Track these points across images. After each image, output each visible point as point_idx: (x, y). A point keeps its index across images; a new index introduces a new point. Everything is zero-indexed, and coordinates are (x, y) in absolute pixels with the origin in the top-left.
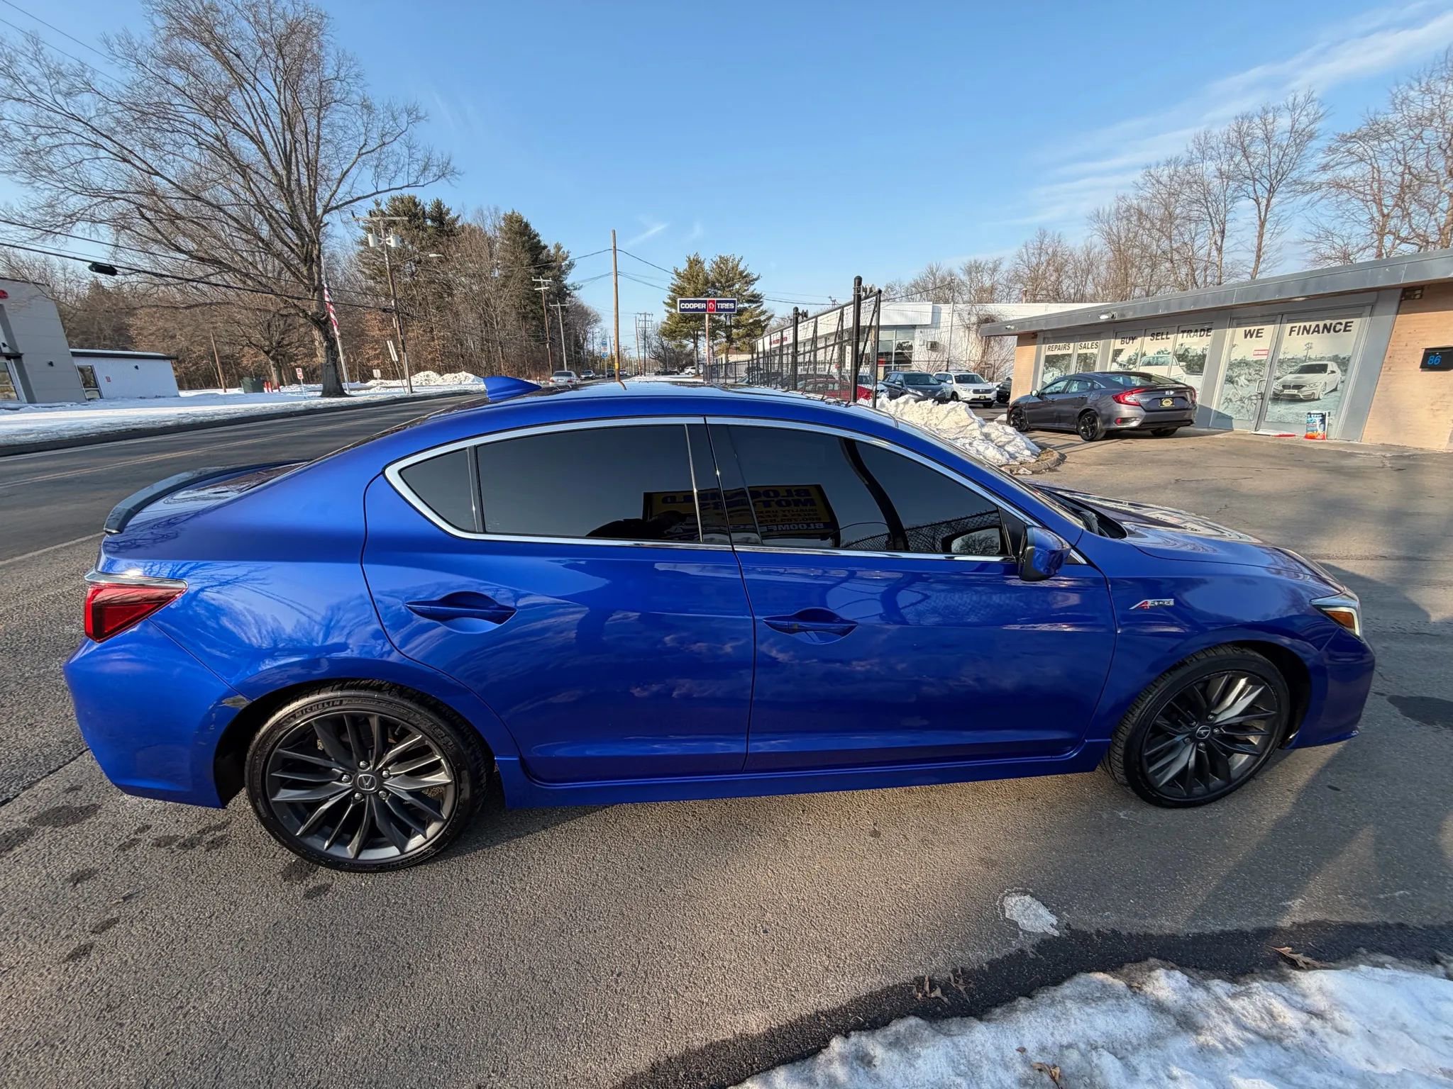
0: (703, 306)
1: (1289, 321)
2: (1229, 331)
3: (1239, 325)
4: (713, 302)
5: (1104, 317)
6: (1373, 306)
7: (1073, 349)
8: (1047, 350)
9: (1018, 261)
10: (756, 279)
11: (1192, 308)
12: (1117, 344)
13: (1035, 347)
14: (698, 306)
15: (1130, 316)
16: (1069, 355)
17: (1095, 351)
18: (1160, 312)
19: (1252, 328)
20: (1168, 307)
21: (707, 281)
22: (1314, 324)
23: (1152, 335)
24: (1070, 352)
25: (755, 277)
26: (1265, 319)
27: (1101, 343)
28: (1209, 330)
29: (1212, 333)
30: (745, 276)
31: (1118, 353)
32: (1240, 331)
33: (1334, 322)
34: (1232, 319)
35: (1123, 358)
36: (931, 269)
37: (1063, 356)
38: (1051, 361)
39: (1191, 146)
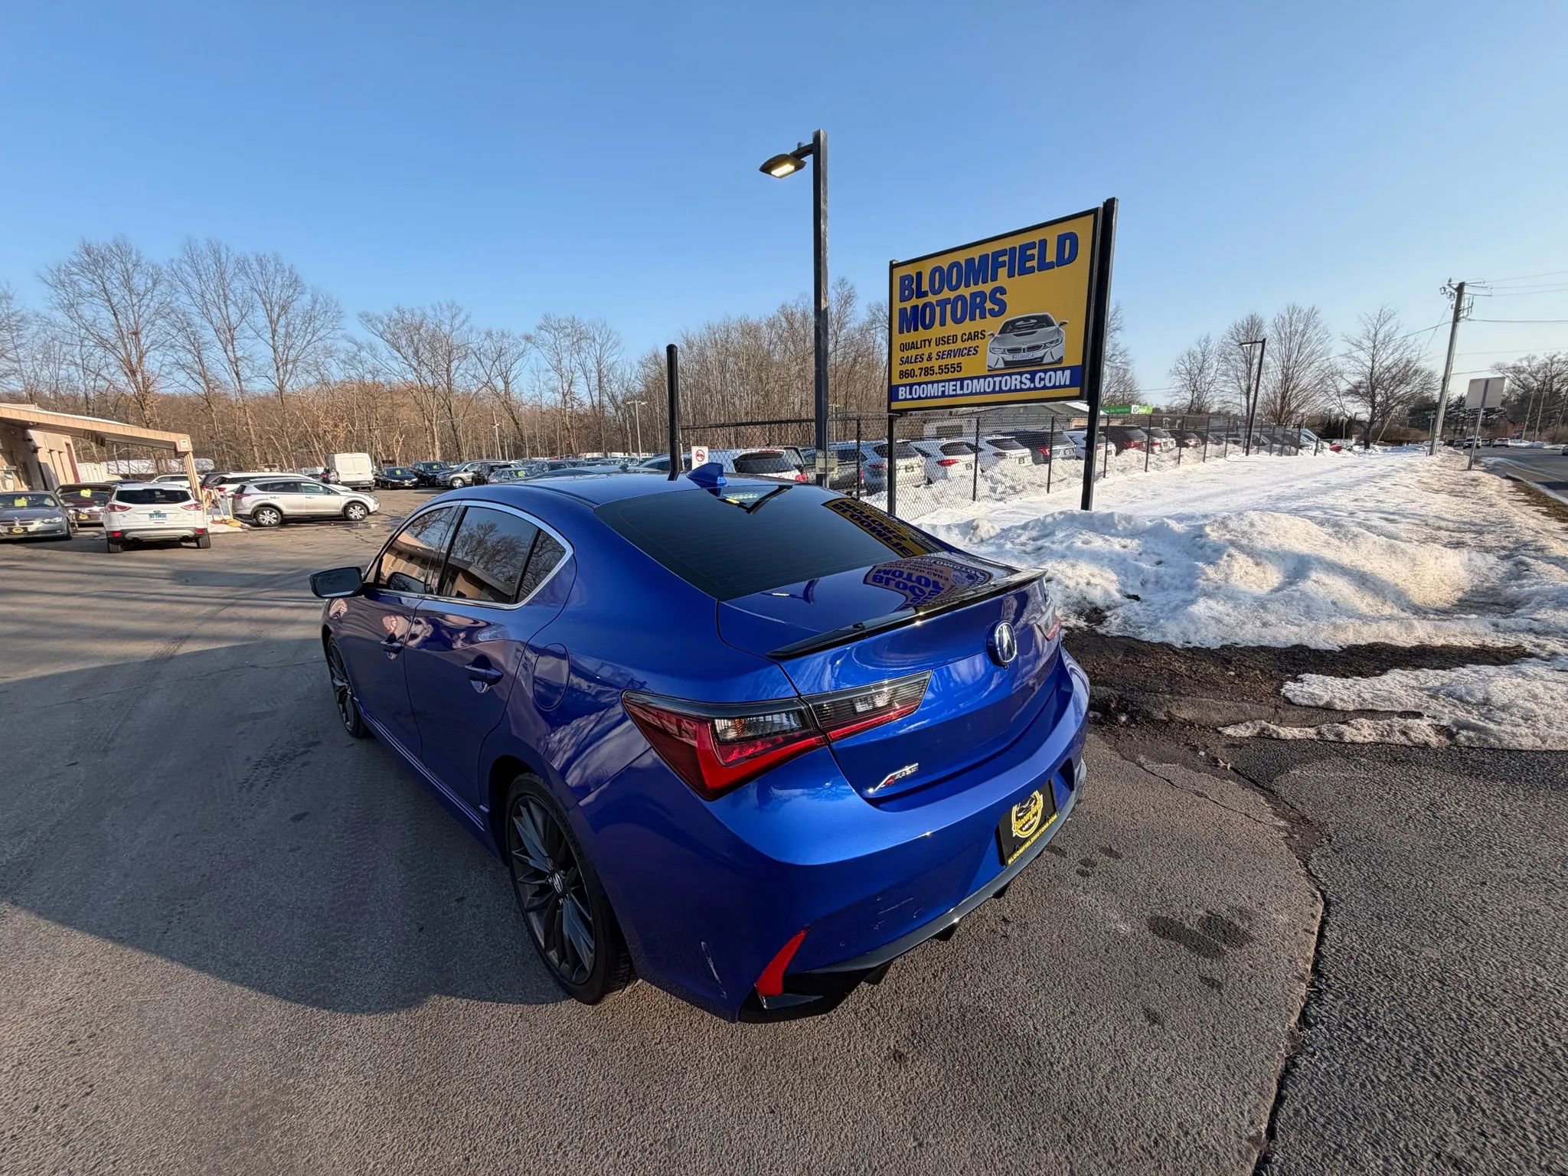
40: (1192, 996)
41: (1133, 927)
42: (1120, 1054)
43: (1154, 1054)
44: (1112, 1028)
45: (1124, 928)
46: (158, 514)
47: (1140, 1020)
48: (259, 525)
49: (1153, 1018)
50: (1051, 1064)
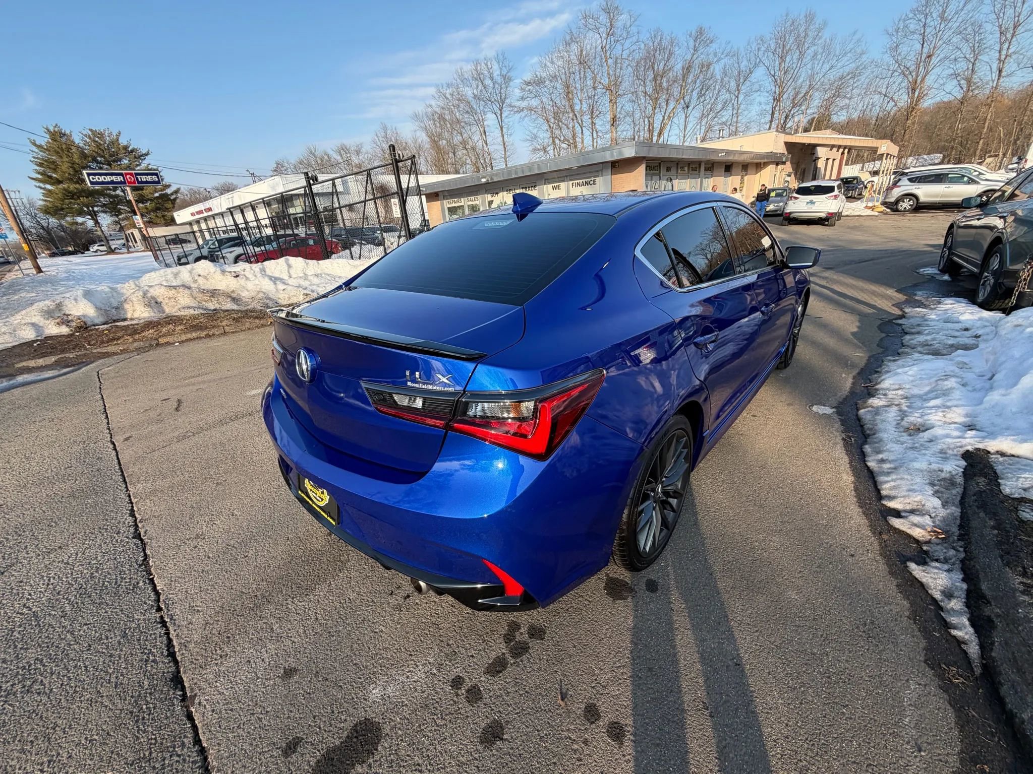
0: (120, 179)
1: (571, 180)
2: (545, 186)
3: (549, 183)
4: (131, 174)
5: (484, 180)
6: (602, 171)
7: (464, 202)
8: (448, 204)
9: (375, 145)
10: (147, 154)
11: (529, 174)
12: (489, 197)
13: (439, 202)
14: (114, 178)
15: (496, 179)
16: (462, 206)
17: (477, 202)
18: (513, 177)
19: (555, 185)
20: (516, 173)
21: (84, 156)
22: (581, 181)
23: (507, 191)
24: (462, 204)
25: (144, 152)
26: (560, 179)
27: (479, 197)
28: (535, 186)
29: (537, 188)
30: (132, 151)
31: (491, 202)
32: (550, 186)
33: (589, 180)
34: (545, 180)
35: (494, 205)
36: (310, 149)
37: (459, 207)
38: (452, 210)
39: (455, 76)
40: (289, 717)
41: (374, 702)
42: (279, 638)
43: (267, 660)
44: (296, 640)
45: (376, 693)
46: (812, 202)
47: (292, 662)
48: (897, 210)
49: (289, 673)
50: (293, 598)
